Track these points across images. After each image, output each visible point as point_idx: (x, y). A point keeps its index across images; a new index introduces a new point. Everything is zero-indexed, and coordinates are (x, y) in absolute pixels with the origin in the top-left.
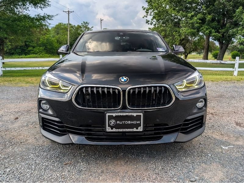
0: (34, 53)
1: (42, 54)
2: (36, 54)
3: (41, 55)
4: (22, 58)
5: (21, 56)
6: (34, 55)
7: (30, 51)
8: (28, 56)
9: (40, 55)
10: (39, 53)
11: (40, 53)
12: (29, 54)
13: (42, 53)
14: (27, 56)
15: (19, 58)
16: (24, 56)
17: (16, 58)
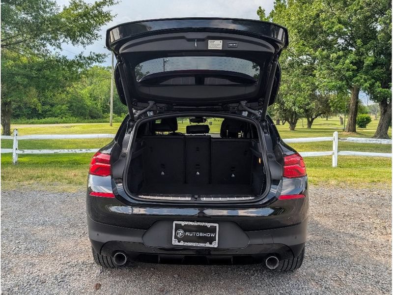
0: (52, 116)
1: (66, 118)
2: (56, 117)
3: (64, 118)
4: (33, 123)
5: (31, 121)
6: (53, 119)
7: (46, 111)
8: (43, 120)
9: (62, 118)
10: (60, 116)
11: (62, 115)
12: (44, 118)
13: (65, 115)
14: (41, 121)
15: (27, 123)
16: (36, 120)
17: (24, 124)
